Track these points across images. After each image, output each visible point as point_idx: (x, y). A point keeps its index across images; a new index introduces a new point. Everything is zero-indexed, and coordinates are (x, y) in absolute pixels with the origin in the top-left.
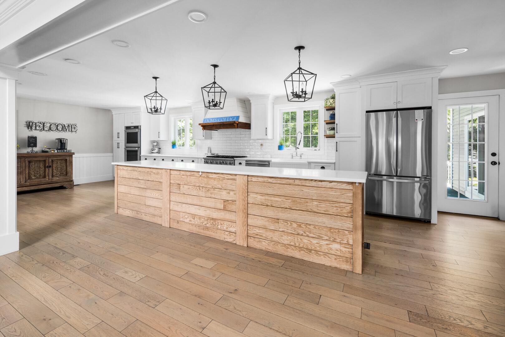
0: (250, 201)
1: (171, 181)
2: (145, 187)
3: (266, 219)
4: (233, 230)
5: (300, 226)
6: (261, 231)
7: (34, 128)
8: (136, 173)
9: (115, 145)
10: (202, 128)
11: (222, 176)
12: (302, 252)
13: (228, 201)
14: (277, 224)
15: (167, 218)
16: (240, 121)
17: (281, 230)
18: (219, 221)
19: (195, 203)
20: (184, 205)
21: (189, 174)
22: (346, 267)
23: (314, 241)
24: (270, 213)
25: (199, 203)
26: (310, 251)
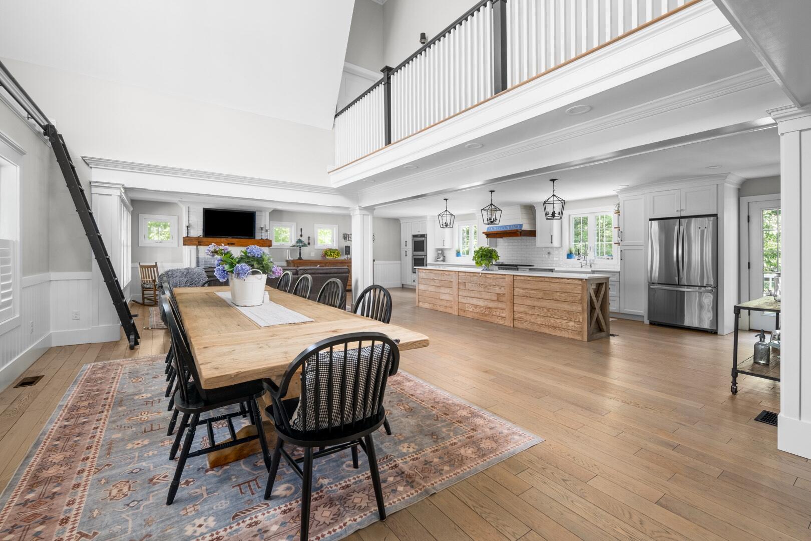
0: (516, 293)
1: (459, 281)
2: (439, 285)
3: (526, 307)
4: (503, 315)
5: (548, 311)
6: (523, 315)
7: (347, 239)
8: (432, 275)
9: (403, 253)
10: (485, 236)
11: (495, 276)
12: (550, 329)
13: (500, 294)
14: (533, 310)
15: (456, 308)
16: (523, 229)
17: (536, 314)
18: (494, 310)
19: (476, 296)
20: (469, 298)
21: (472, 275)
22: (578, 338)
23: (558, 321)
24: (529, 302)
25: (479, 296)
26: (555, 328)
